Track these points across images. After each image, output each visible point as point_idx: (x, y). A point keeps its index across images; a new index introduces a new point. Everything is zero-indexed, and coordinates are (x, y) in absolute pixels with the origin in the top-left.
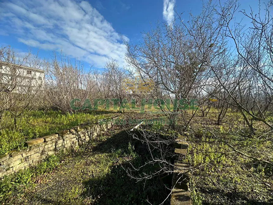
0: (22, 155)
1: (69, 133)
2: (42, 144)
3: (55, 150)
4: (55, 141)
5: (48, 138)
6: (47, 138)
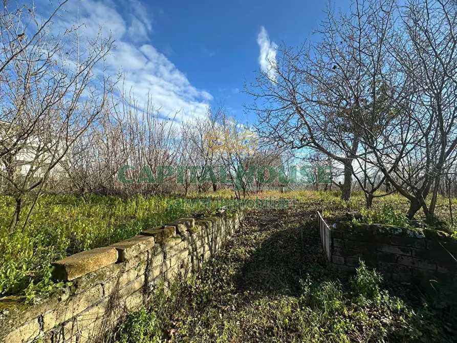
0: (41, 319)
1: (175, 234)
2: (112, 271)
3: (145, 288)
4: (146, 259)
5: (130, 246)
6: (127, 247)
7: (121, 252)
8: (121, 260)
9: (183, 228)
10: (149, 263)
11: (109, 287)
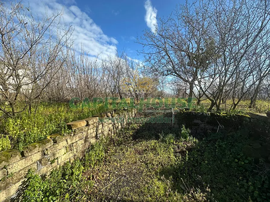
0: (67, 141)
1: (106, 117)
2: (85, 128)
3: (96, 137)
4: (96, 125)
6: (89, 120)
7: (87, 122)
8: (88, 125)
9: (109, 114)
10: (97, 127)
11: (85, 134)
